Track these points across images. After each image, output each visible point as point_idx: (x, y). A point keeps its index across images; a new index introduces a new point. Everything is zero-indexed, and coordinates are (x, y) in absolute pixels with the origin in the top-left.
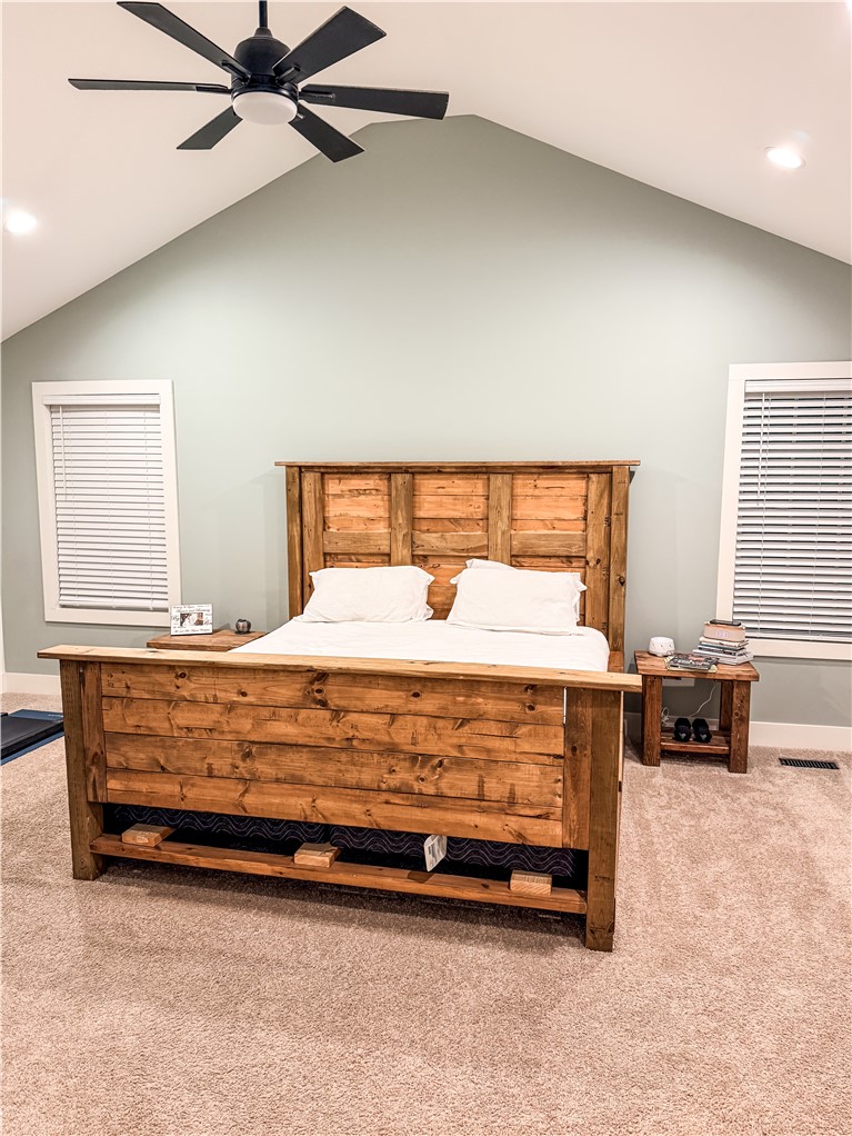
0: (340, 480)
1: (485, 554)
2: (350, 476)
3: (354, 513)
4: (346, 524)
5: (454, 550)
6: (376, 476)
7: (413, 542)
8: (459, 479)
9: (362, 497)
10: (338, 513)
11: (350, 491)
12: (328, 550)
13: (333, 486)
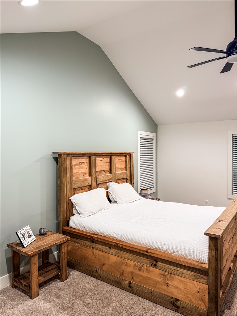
0: (76, 159)
1: (111, 180)
2: (79, 157)
3: (80, 172)
4: (78, 176)
5: (105, 180)
6: (86, 157)
7: (97, 180)
8: (105, 157)
9: (82, 165)
10: (76, 172)
11: (79, 163)
12: (74, 187)
13: (74, 162)
